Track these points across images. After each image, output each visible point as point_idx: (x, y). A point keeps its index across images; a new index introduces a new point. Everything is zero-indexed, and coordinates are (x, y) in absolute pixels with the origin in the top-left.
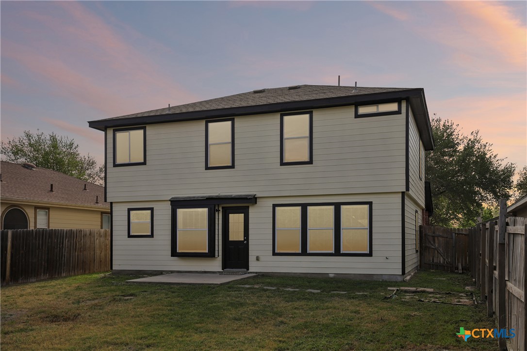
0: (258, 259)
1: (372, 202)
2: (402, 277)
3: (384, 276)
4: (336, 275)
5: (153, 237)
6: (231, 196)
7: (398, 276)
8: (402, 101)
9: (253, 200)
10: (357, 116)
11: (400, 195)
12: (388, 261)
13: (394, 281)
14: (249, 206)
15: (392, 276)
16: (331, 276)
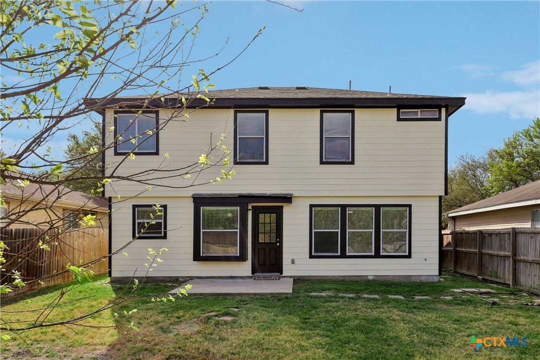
0: (293, 262)
1: (411, 205)
2: (439, 277)
3: (421, 277)
4: (375, 277)
5: (166, 238)
6: (266, 194)
7: (435, 277)
8: (442, 109)
9: (287, 199)
10: (399, 119)
11: (438, 199)
12: (426, 262)
13: (431, 281)
14: (283, 206)
15: (429, 277)
16: (370, 278)
